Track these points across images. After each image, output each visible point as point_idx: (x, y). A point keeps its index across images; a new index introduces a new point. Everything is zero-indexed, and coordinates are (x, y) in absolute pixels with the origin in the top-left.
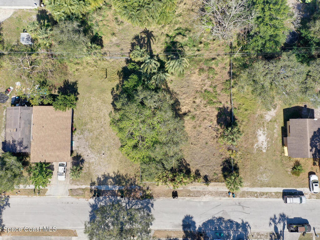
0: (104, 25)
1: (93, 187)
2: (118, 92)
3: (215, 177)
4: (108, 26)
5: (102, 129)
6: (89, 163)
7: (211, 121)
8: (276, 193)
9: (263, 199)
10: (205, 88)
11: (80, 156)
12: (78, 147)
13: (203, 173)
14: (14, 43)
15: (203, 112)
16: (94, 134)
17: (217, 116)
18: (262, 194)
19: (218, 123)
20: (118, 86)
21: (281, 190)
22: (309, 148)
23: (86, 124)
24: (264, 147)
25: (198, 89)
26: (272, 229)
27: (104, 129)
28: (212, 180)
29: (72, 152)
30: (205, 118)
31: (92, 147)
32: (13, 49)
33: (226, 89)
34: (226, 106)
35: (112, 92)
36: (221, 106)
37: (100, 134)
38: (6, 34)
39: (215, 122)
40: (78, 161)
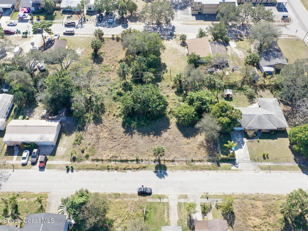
0: (174, 100)
1: (175, 37)
2: (163, 71)
3: (108, 40)
4: (172, 100)
5: (171, 56)
6: (177, 44)
7: (106, 59)
8: (77, 34)
9: (85, 33)
10: (108, 73)
11: (183, 46)
12: (184, 49)
13: (115, 41)
14: (237, 94)
15: (111, 63)
16: (176, 54)
17: (103, 61)
18: (86, 34)
19: (103, 58)
20: (164, 73)
21: (74, 36)
22: (55, 42)
23: (181, 58)
24: (79, 50)
25: (112, 72)
26: (83, 25)
27: (170, 57)
28: (110, 39)
29: (187, 48)
30: (110, 60)
31: (177, 49)
32: (237, 91)
33: (94, 71)
34: (97, 65)
35: (167, 71)
36: (100, 65)
37: (172, 55)
38: (244, 98)
39: (104, 59)
40: (184, 44)
